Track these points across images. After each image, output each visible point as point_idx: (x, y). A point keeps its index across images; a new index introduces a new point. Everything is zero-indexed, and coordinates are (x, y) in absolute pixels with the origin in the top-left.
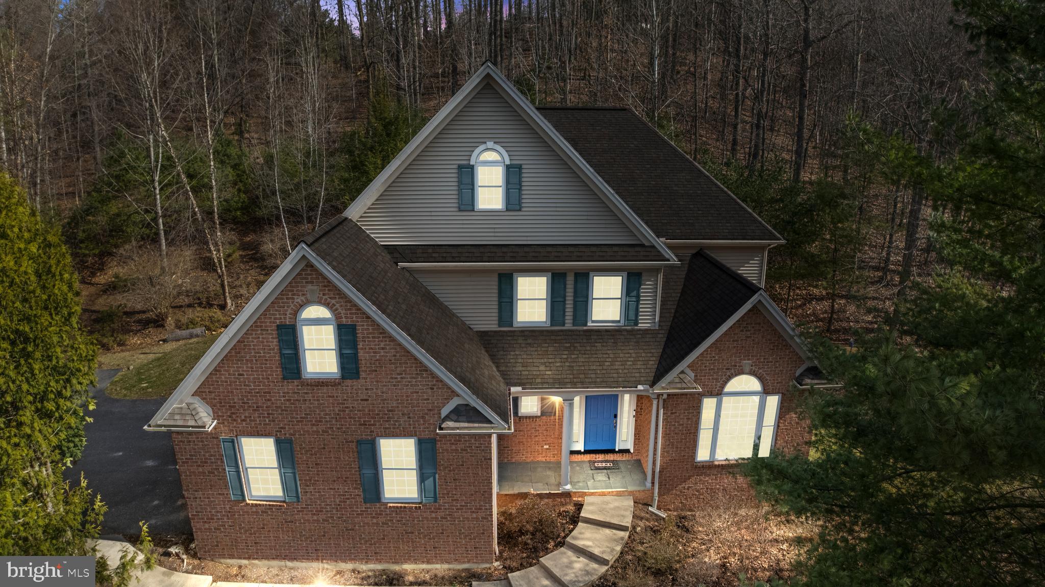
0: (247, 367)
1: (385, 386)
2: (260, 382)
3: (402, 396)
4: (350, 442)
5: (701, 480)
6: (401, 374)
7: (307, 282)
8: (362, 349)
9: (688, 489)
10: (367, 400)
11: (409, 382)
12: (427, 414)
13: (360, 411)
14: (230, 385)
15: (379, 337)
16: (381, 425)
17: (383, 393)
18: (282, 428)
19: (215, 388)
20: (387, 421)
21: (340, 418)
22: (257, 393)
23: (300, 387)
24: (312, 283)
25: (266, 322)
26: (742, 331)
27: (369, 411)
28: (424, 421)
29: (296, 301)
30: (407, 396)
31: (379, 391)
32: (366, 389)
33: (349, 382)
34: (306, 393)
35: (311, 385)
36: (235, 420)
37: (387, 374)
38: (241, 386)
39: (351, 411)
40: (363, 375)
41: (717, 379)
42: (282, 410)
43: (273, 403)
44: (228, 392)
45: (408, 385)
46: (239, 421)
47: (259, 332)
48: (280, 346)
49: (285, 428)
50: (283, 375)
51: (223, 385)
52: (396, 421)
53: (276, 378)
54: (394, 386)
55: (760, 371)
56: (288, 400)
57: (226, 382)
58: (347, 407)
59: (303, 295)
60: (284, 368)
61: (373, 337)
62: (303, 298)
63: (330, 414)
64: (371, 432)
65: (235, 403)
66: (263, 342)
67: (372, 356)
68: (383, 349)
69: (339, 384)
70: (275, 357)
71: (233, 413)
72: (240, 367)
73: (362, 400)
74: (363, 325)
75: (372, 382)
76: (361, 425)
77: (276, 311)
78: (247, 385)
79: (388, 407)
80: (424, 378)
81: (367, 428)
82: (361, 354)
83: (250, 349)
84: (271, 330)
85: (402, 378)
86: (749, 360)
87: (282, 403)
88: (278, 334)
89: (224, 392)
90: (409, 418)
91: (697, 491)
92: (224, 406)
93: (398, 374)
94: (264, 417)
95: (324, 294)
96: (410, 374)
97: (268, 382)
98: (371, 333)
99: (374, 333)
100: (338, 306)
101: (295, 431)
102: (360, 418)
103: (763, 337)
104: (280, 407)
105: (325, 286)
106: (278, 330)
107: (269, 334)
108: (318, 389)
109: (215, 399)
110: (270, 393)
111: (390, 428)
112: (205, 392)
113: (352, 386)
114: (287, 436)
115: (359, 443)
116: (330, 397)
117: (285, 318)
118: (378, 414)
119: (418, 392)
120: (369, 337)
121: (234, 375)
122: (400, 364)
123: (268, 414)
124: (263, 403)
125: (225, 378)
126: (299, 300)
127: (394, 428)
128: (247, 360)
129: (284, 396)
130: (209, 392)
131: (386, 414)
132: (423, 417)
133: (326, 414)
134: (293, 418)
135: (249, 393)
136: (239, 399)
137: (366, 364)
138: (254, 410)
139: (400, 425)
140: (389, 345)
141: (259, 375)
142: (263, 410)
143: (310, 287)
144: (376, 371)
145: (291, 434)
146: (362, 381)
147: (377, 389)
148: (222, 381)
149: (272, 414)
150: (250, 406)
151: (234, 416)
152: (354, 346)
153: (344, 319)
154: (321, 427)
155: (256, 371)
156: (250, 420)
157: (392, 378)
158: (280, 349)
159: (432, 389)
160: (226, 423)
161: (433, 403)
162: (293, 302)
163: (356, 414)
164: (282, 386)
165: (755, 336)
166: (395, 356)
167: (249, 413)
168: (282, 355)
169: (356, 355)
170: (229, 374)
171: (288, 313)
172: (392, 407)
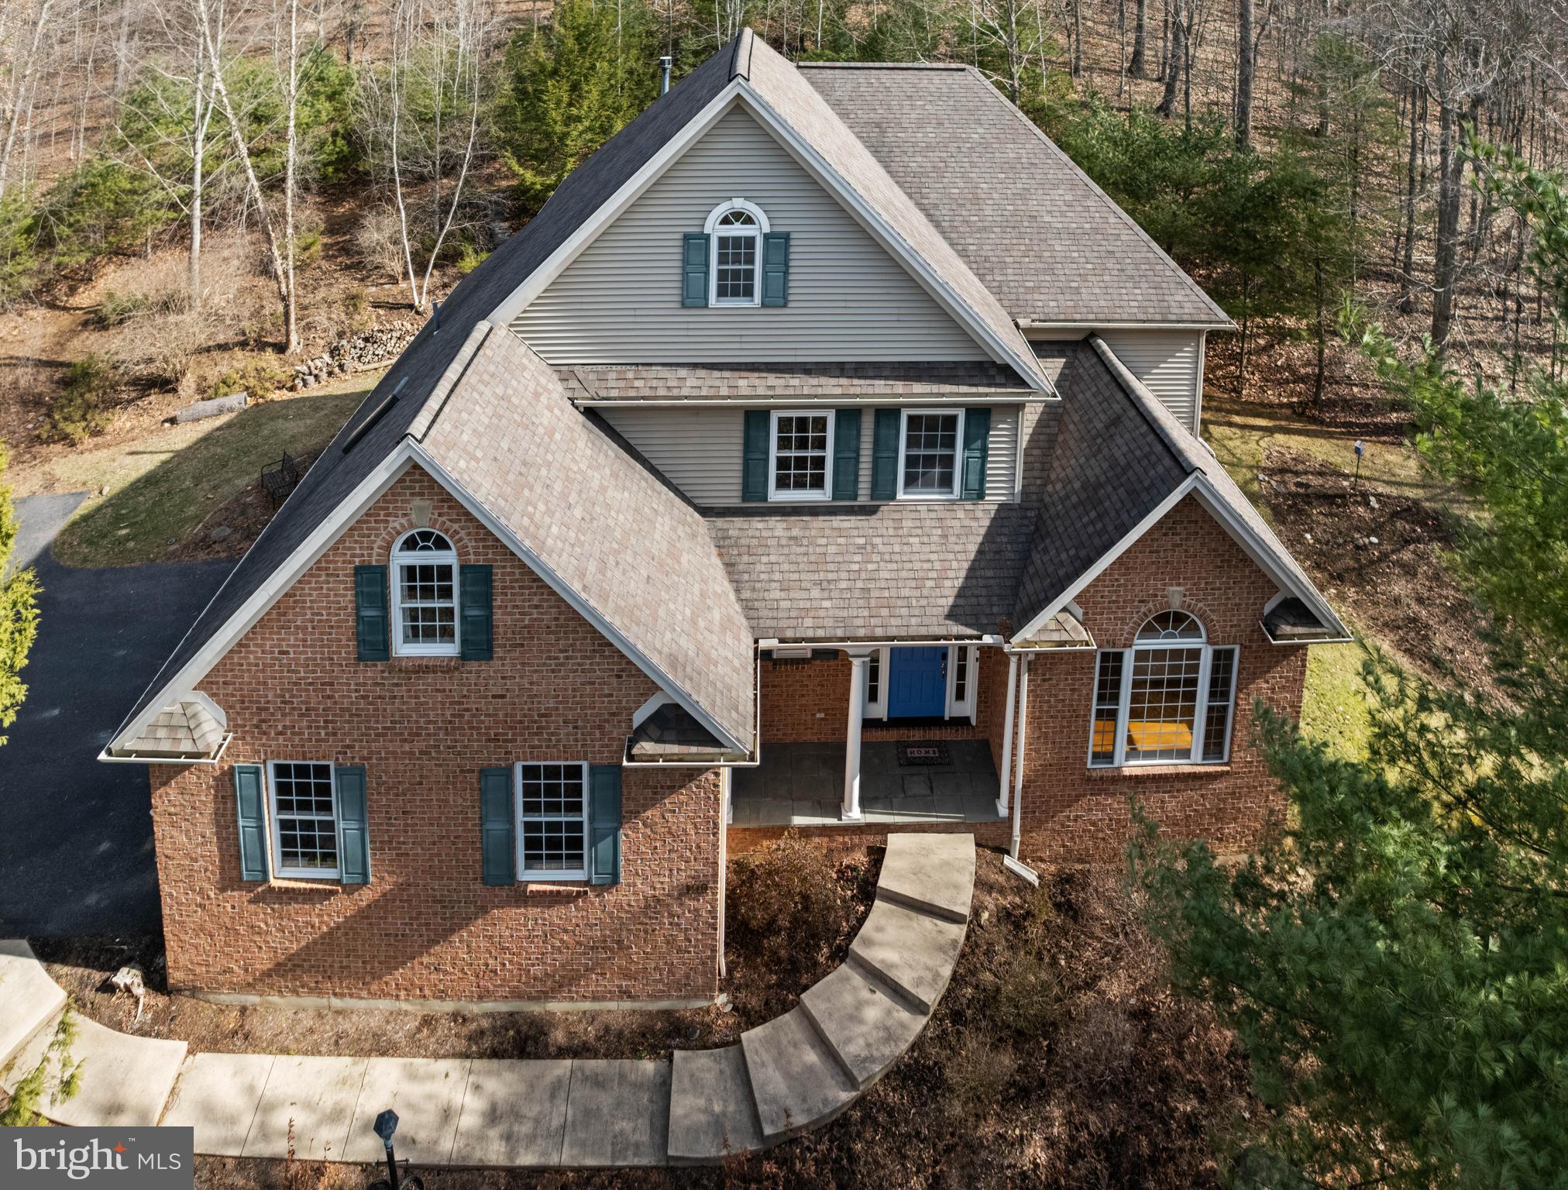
0: (296, 639)
1: (536, 671)
2: (316, 665)
3: (566, 690)
4: (469, 771)
6: (566, 651)
7: (412, 494)
8: (500, 607)
10: (503, 697)
11: (579, 664)
12: (607, 721)
13: (489, 715)
14: (263, 671)
15: (531, 588)
16: (525, 740)
17: (531, 683)
18: (348, 747)
19: (236, 677)
20: (537, 734)
21: (454, 729)
22: (310, 684)
23: (386, 674)
24: (421, 494)
25: (336, 562)
27: (506, 715)
28: (602, 733)
29: (391, 525)
30: (574, 690)
31: (526, 681)
32: (503, 678)
33: (473, 666)
34: (397, 685)
35: (407, 671)
36: (265, 733)
37: (542, 652)
38: (282, 671)
39: (473, 716)
40: (499, 652)
42: (351, 715)
43: (336, 703)
44: (258, 683)
45: (576, 671)
46: (273, 734)
47: (323, 578)
48: (356, 602)
49: (353, 747)
50: (359, 653)
51: (249, 671)
52: (552, 734)
53: (345, 659)
54: (553, 671)
56: (363, 697)
57: (257, 665)
58: (467, 710)
59: (405, 515)
60: (361, 640)
61: (521, 587)
62: (404, 521)
63: (435, 722)
64: (506, 753)
65: (268, 702)
66: (328, 596)
67: (518, 620)
68: (536, 607)
69: (456, 669)
70: (347, 621)
71: (264, 721)
72: (283, 640)
73: (494, 697)
74: (504, 567)
75: (514, 665)
76: (489, 740)
77: (356, 542)
78: (293, 671)
79: (539, 709)
80: (605, 657)
81: (500, 747)
82: (498, 615)
83: (303, 608)
84: (345, 575)
85: (567, 658)
87: (352, 703)
88: (355, 582)
89: (250, 683)
90: (576, 727)
92: (247, 708)
93: (561, 651)
94: (317, 728)
95: (440, 515)
96: (580, 651)
97: (331, 665)
98: (516, 581)
99: (522, 580)
100: (463, 533)
101: (371, 753)
102: (489, 728)
104: (348, 710)
105: (443, 501)
106: (355, 575)
107: (341, 582)
108: (419, 678)
109: (233, 695)
110: (332, 684)
111: (540, 747)
112: (217, 683)
113: (478, 672)
114: (357, 760)
115: (484, 773)
116: (438, 690)
117: (370, 555)
118: (521, 722)
119: (593, 683)
120: (513, 588)
121: (272, 652)
122: (565, 633)
123: (326, 722)
124: (319, 703)
125: (256, 658)
126: (397, 525)
127: (548, 747)
128: (297, 627)
129: (356, 691)
130: (224, 683)
131: (535, 722)
132: (600, 727)
133: (429, 722)
134: (369, 728)
135: (296, 684)
136: (276, 696)
137: (505, 633)
138: (301, 715)
139: (559, 741)
140: (547, 600)
141: (316, 653)
142: (317, 715)
143: (417, 502)
144: (522, 645)
145: (363, 758)
146: (496, 663)
147: (521, 677)
148: (249, 664)
149: (332, 722)
150: (294, 709)
151: (264, 726)
152: (488, 606)
153: (472, 557)
154: (419, 745)
155: (312, 646)
156: (293, 733)
157: (549, 658)
158: (357, 609)
159: (619, 677)
160: (248, 738)
161: (620, 702)
162: (385, 528)
163: (483, 722)
164: (355, 672)
166: (557, 619)
167: (292, 721)
168: (359, 619)
169: (489, 617)
170: (263, 652)
171: (375, 546)
172: (547, 709)
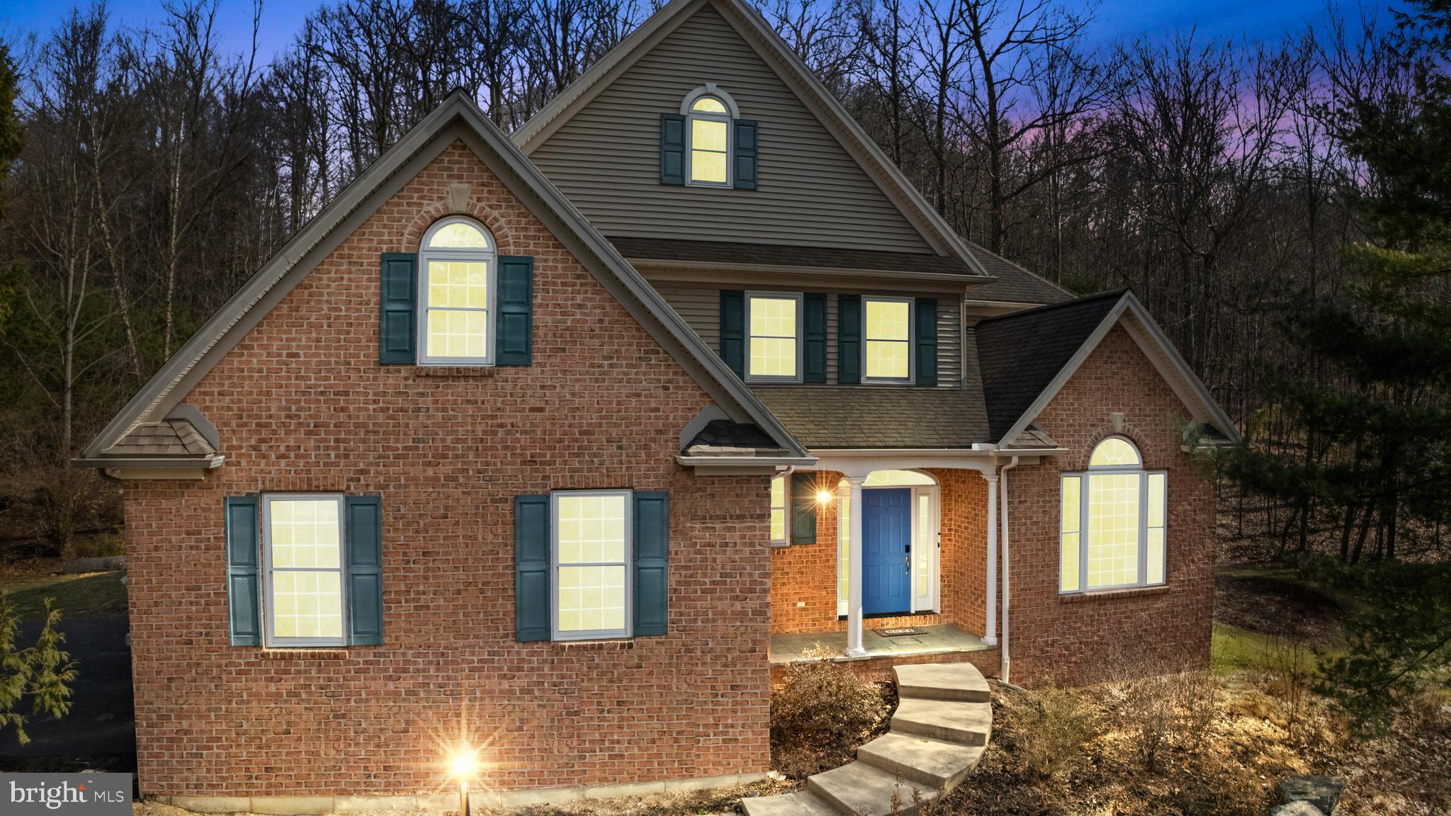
0: (309, 339)
1: (578, 380)
2: (329, 371)
3: (610, 402)
4: (501, 501)
5: (1070, 627)
6: (611, 358)
7: (450, 177)
8: (541, 306)
9: (1052, 645)
10: (541, 410)
11: (624, 374)
12: (654, 440)
13: (525, 432)
14: (267, 378)
15: (575, 285)
16: (565, 462)
17: (573, 395)
18: (362, 472)
19: (233, 385)
20: (577, 455)
21: (485, 449)
22: (322, 393)
23: (410, 382)
24: (460, 177)
25: (360, 249)
26: (1106, 362)
27: (545, 433)
28: (648, 455)
29: (425, 208)
30: (619, 403)
31: (567, 391)
32: (543, 387)
33: (509, 372)
34: (422, 395)
35: (435, 377)
36: (264, 457)
37: (584, 358)
38: (289, 378)
39: (508, 433)
40: (538, 357)
41: (1079, 442)
42: (367, 432)
43: (350, 417)
44: (260, 393)
45: (621, 381)
46: (273, 457)
47: (344, 267)
48: (381, 295)
49: (368, 472)
50: (380, 355)
51: (251, 377)
52: (595, 455)
53: (364, 363)
54: (597, 381)
55: (1137, 430)
56: (382, 410)
57: (260, 371)
58: (501, 425)
59: (441, 198)
60: (383, 337)
61: (564, 284)
62: (439, 205)
63: (465, 441)
64: (544, 478)
65: (270, 417)
66: (349, 288)
67: (560, 321)
68: (580, 306)
69: (491, 375)
70: (369, 317)
71: (263, 441)
72: (293, 340)
73: (532, 410)
74: (546, 260)
75: (555, 373)
76: (524, 463)
77: (385, 226)
78: (303, 378)
79: (581, 425)
80: (651, 366)
81: (537, 470)
82: (539, 317)
83: (320, 302)
84: (370, 264)
85: (611, 366)
86: (1119, 410)
87: (369, 417)
88: (381, 272)
89: (250, 393)
90: (620, 448)
91: (1067, 648)
92: (245, 425)
93: (605, 358)
94: (327, 448)
95: (479, 200)
96: (625, 358)
97: (347, 370)
98: (558, 276)
99: (565, 276)
100: (502, 221)
101: (388, 480)
102: (523, 448)
103: (1134, 374)
104: (365, 425)
105: (483, 185)
106: (381, 264)
107: (363, 272)
108: (447, 387)
109: (229, 409)
110: (347, 394)
111: (581, 470)
112: (212, 394)
113: (515, 381)
114: (371, 489)
115: (519, 501)
116: (468, 402)
117: (399, 242)
118: (561, 441)
119: (639, 395)
120: (555, 284)
121: (279, 355)
122: (610, 337)
123: (337, 441)
124: (331, 417)
125: (260, 362)
126: (431, 209)
127: (590, 470)
128: (311, 325)
129: (375, 402)
130: (220, 394)
131: (576, 441)
132: (646, 447)
133: (457, 441)
134: (389, 448)
135: (304, 393)
136: (280, 409)
137: (546, 335)
138: (309, 433)
139: (601, 463)
140: (591, 300)
141: (331, 355)
142: (327, 433)
143: (455, 185)
144: (564, 350)
145: (378, 486)
146: (535, 370)
147: (562, 387)
148: (251, 370)
149: (345, 441)
150: (300, 424)
151: (264, 447)
152: (527, 302)
153: (512, 248)
154: (445, 469)
155: (327, 347)
156: (297, 456)
157: (592, 365)
158: (381, 303)
159: (666, 388)
160: (244, 463)
161: (667, 417)
162: (419, 212)
163: (518, 440)
164: (375, 379)
165: (1124, 372)
166: (601, 321)
167: (296, 440)
168: (383, 313)
169: (528, 315)
170: (269, 355)
171: (406, 232)
172: (589, 425)
